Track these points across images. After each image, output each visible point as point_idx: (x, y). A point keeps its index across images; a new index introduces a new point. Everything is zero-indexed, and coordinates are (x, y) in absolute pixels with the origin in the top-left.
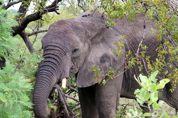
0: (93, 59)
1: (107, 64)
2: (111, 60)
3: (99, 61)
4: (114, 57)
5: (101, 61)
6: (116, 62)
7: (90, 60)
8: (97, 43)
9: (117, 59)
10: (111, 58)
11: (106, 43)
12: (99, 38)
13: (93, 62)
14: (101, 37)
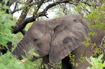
0: (57, 43)
1: (70, 43)
2: (73, 40)
3: (62, 43)
4: (75, 37)
5: (64, 43)
6: (78, 40)
7: (54, 45)
8: (61, 31)
9: (77, 38)
10: (73, 38)
11: (68, 29)
12: (62, 27)
13: (57, 45)
14: (64, 27)
